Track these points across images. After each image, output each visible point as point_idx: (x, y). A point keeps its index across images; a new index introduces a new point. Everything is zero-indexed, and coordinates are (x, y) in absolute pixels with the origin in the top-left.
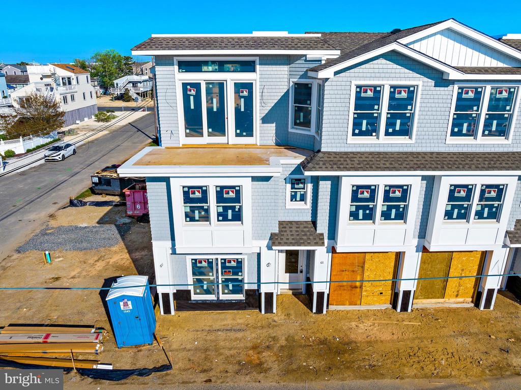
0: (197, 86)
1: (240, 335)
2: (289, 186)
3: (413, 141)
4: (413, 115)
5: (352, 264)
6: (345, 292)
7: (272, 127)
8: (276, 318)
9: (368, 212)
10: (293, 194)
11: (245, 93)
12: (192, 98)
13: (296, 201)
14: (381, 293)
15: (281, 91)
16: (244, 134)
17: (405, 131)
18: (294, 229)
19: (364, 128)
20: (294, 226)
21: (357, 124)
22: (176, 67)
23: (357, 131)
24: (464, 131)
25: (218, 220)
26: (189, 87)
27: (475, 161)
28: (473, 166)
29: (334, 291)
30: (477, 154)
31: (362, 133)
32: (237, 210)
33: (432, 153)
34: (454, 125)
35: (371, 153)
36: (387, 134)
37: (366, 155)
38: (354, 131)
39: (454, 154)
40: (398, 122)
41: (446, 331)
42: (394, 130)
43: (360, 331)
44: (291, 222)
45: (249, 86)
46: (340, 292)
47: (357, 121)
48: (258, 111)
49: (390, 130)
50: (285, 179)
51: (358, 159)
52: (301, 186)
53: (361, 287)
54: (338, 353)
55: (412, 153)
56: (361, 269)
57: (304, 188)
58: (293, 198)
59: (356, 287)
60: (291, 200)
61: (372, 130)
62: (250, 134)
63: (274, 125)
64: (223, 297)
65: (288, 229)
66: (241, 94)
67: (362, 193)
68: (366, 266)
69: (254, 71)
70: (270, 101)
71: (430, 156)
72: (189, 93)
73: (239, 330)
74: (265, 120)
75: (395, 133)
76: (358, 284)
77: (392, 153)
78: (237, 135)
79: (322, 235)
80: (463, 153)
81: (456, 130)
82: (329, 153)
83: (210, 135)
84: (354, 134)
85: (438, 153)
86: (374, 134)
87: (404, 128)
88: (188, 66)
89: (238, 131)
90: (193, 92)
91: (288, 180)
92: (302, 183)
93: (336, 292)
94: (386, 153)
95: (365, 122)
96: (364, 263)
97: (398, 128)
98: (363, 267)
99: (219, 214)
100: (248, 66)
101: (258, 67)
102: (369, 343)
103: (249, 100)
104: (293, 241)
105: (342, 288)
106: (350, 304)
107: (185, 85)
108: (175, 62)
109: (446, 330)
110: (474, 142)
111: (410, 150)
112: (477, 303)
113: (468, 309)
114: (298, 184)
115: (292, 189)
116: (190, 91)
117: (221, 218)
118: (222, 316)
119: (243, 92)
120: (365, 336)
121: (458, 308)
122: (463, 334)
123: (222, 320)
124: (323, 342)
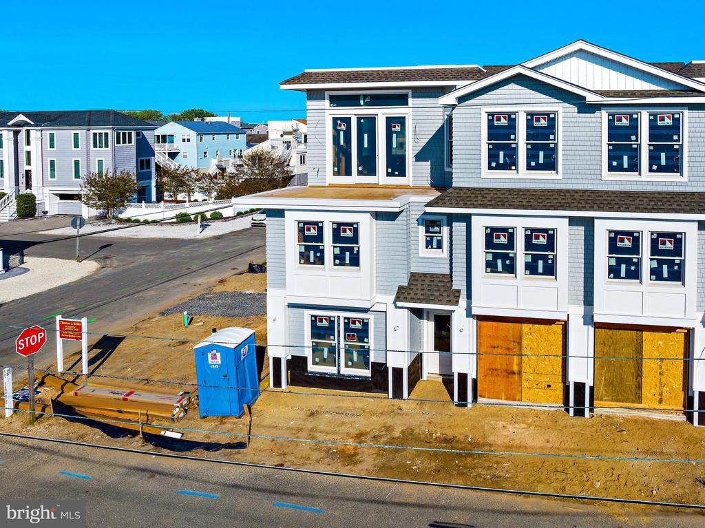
0: (347, 121)
2: (422, 229)
3: (560, 176)
4: (556, 146)
5: (506, 338)
6: (499, 378)
7: (427, 165)
9: (508, 262)
10: (428, 239)
11: (397, 128)
12: (342, 133)
13: (432, 248)
14: (549, 386)
15: (436, 125)
16: (397, 173)
17: (550, 165)
18: (427, 282)
19: (501, 161)
20: (428, 279)
21: (493, 156)
22: (327, 102)
23: (493, 164)
24: (626, 166)
25: (335, 264)
26: (339, 122)
27: (637, 202)
28: (633, 207)
29: (485, 376)
30: (644, 193)
31: (499, 167)
32: (355, 252)
33: (584, 191)
34: (611, 158)
35: (510, 190)
36: (529, 168)
37: (502, 192)
38: (490, 164)
39: (614, 192)
40: (541, 154)
42: (537, 163)
44: (425, 275)
45: (401, 121)
46: (492, 378)
47: (493, 152)
48: (411, 148)
49: (533, 164)
50: (417, 220)
51: (492, 195)
52: (437, 229)
55: (560, 191)
56: (518, 347)
57: (440, 233)
58: (429, 244)
59: (513, 373)
60: (427, 247)
61: (511, 163)
62: (403, 173)
63: (429, 163)
64: (345, 371)
65: (419, 283)
66: (393, 129)
67: (498, 237)
68: (525, 342)
69: (406, 104)
70: (425, 137)
71: (581, 194)
72: (339, 128)
74: (419, 157)
75: (539, 167)
76: (515, 368)
77: (535, 191)
78: (388, 174)
79: (459, 291)
80: (626, 193)
81: (615, 163)
82: (460, 189)
83: (360, 173)
84: (490, 168)
85: (593, 192)
86: (513, 168)
87: (548, 161)
88: (337, 100)
89: (390, 170)
90: (343, 127)
91: (420, 221)
92: (437, 226)
93: (487, 378)
94: (528, 190)
95: (502, 154)
96: (521, 338)
97: (541, 161)
98: (520, 344)
99: (336, 257)
100: (402, 99)
101: (410, 100)
103: (402, 133)
104: (422, 297)
105: (495, 373)
106: (507, 398)
107: (335, 120)
108: (326, 96)
110: (639, 178)
111: (558, 187)
112: (689, 416)
114: (433, 227)
115: (426, 233)
116: (340, 125)
117: (337, 262)
119: (395, 127)
121: (660, 421)
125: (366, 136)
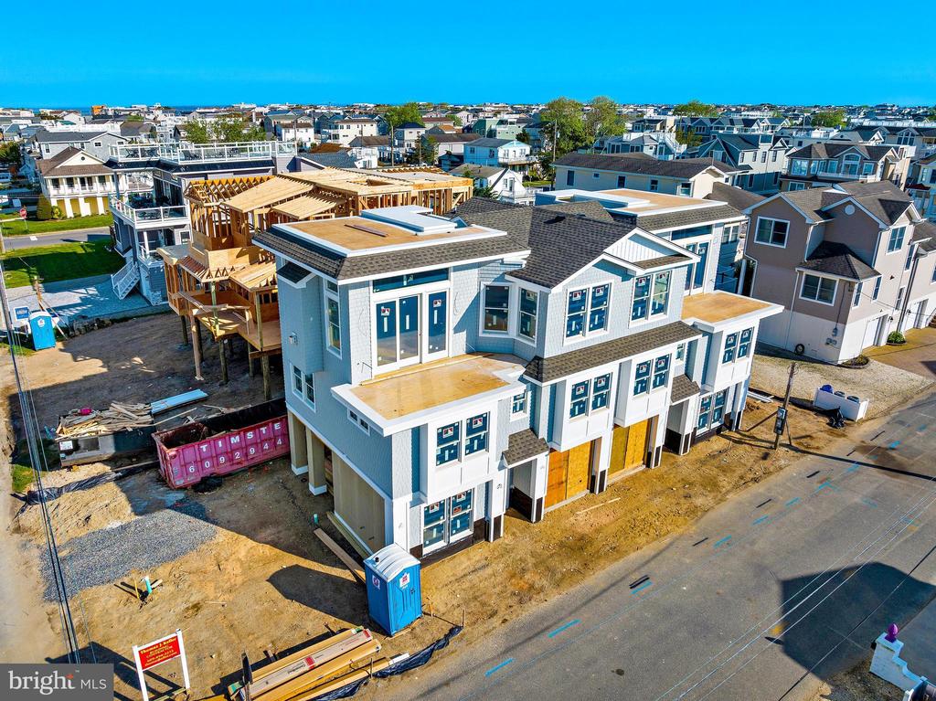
0: (392, 306)
1: (489, 571)
3: (608, 332)
4: (607, 308)
5: (560, 461)
6: (554, 491)
7: (464, 334)
8: (506, 541)
9: (582, 406)
10: (515, 405)
11: (439, 304)
12: (385, 319)
13: (516, 412)
15: (472, 295)
16: (437, 348)
19: (574, 329)
20: (518, 438)
21: (569, 326)
22: (371, 288)
24: (640, 314)
25: (466, 454)
26: (383, 308)
30: (649, 332)
32: (482, 438)
34: (633, 311)
35: (580, 351)
36: (590, 329)
38: (567, 332)
39: (635, 336)
40: (597, 317)
41: (643, 498)
43: (582, 523)
45: (442, 296)
46: (550, 492)
47: (569, 323)
48: (451, 322)
49: (592, 326)
53: (566, 481)
54: (582, 548)
57: (525, 397)
59: (562, 483)
60: (513, 413)
61: (580, 329)
62: (443, 347)
63: (465, 332)
64: (454, 539)
65: (514, 444)
66: (435, 306)
67: (579, 390)
68: (570, 458)
69: (448, 278)
72: (382, 314)
73: (484, 567)
74: (457, 330)
75: (595, 327)
77: (595, 347)
78: (430, 351)
79: (543, 439)
82: (551, 359)
83: (402, 357)
84: (567, 336)
85: (625, 338)
86: (581, 332)
88: (380, 285)
89: (431, 347)
90: (387, 313)
94: (590, 348)
95: (575, 323)
96: (568, 456)
97: (597, 322)
100: (442, 274)
101: (451, 274)
102: (598, 531)
103: (442, 311)
104: (524, 454)
106: (558, 502)
107: (378, 307)
108: (371, 282)
109: (641, 497)
110: (646, 322)
111: (606, 340)
112: (648, 465)
113: (643, 472)
115: (514, 401)
116: (384, 312)
118: (456, 561)
119: (436, 303)
120: (589, 526)
121: (637, 474)
122: (655, 494)
123: (460, 564)
124: (562, 545)
125: (408, 317)
